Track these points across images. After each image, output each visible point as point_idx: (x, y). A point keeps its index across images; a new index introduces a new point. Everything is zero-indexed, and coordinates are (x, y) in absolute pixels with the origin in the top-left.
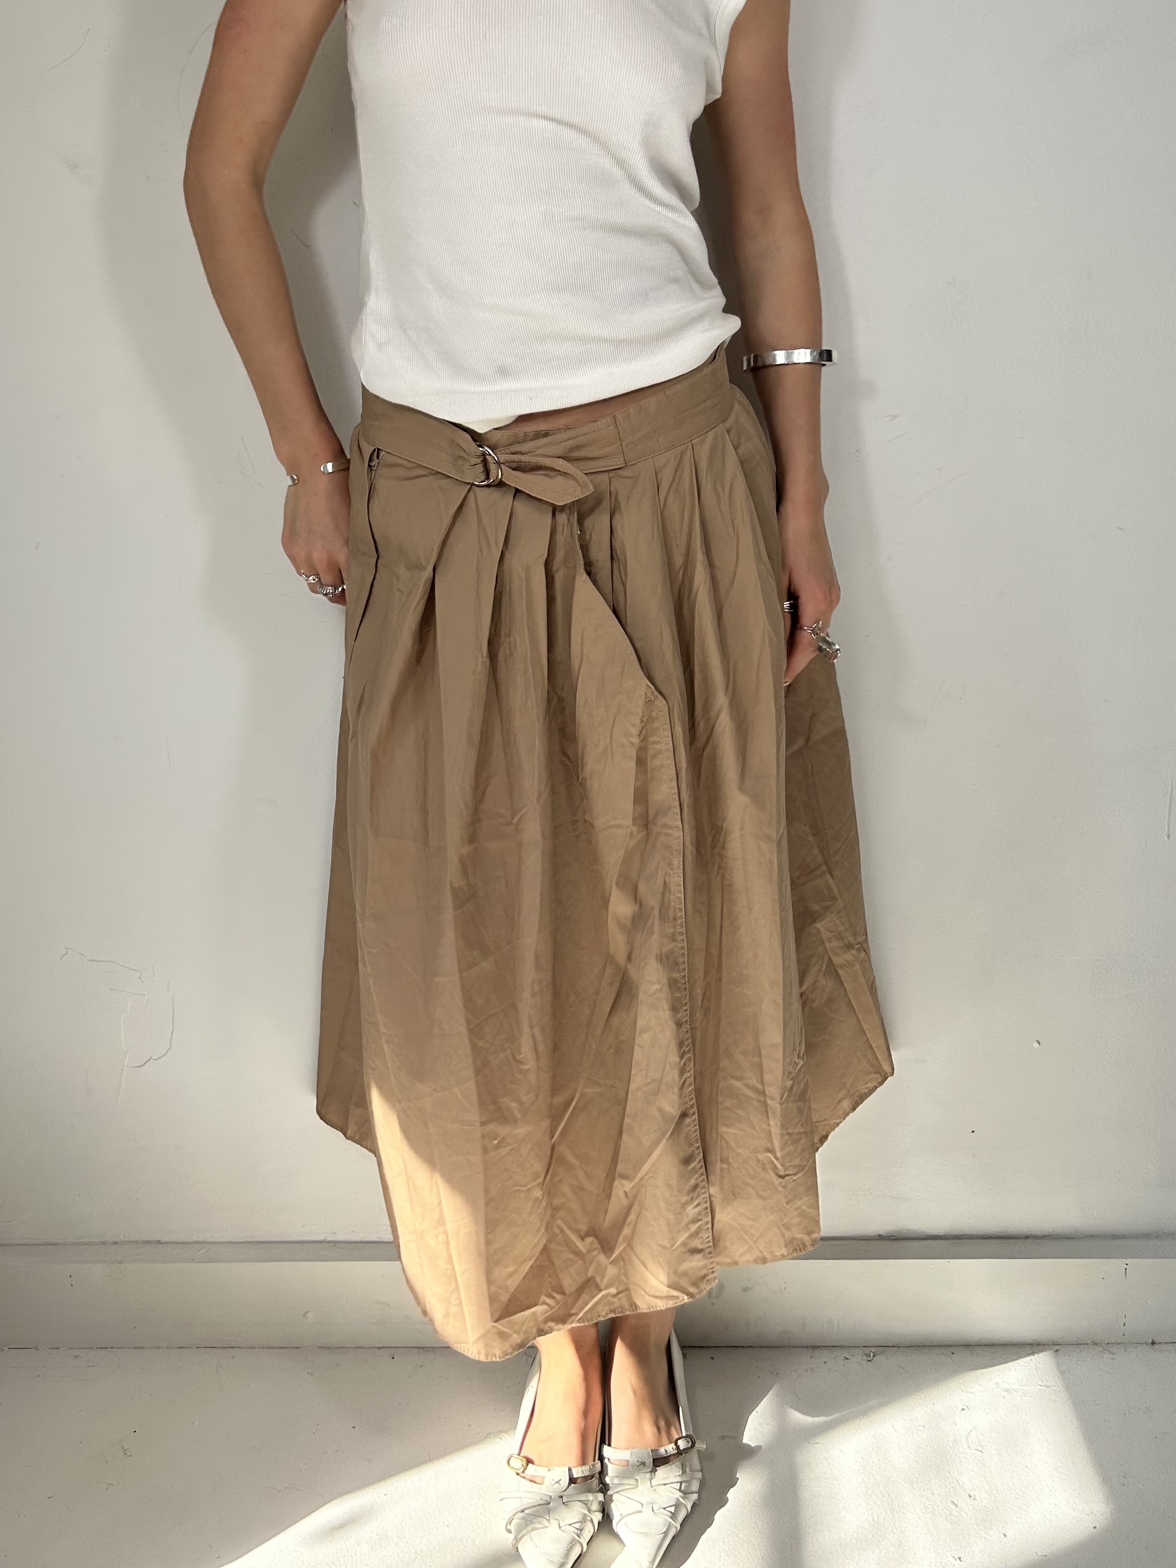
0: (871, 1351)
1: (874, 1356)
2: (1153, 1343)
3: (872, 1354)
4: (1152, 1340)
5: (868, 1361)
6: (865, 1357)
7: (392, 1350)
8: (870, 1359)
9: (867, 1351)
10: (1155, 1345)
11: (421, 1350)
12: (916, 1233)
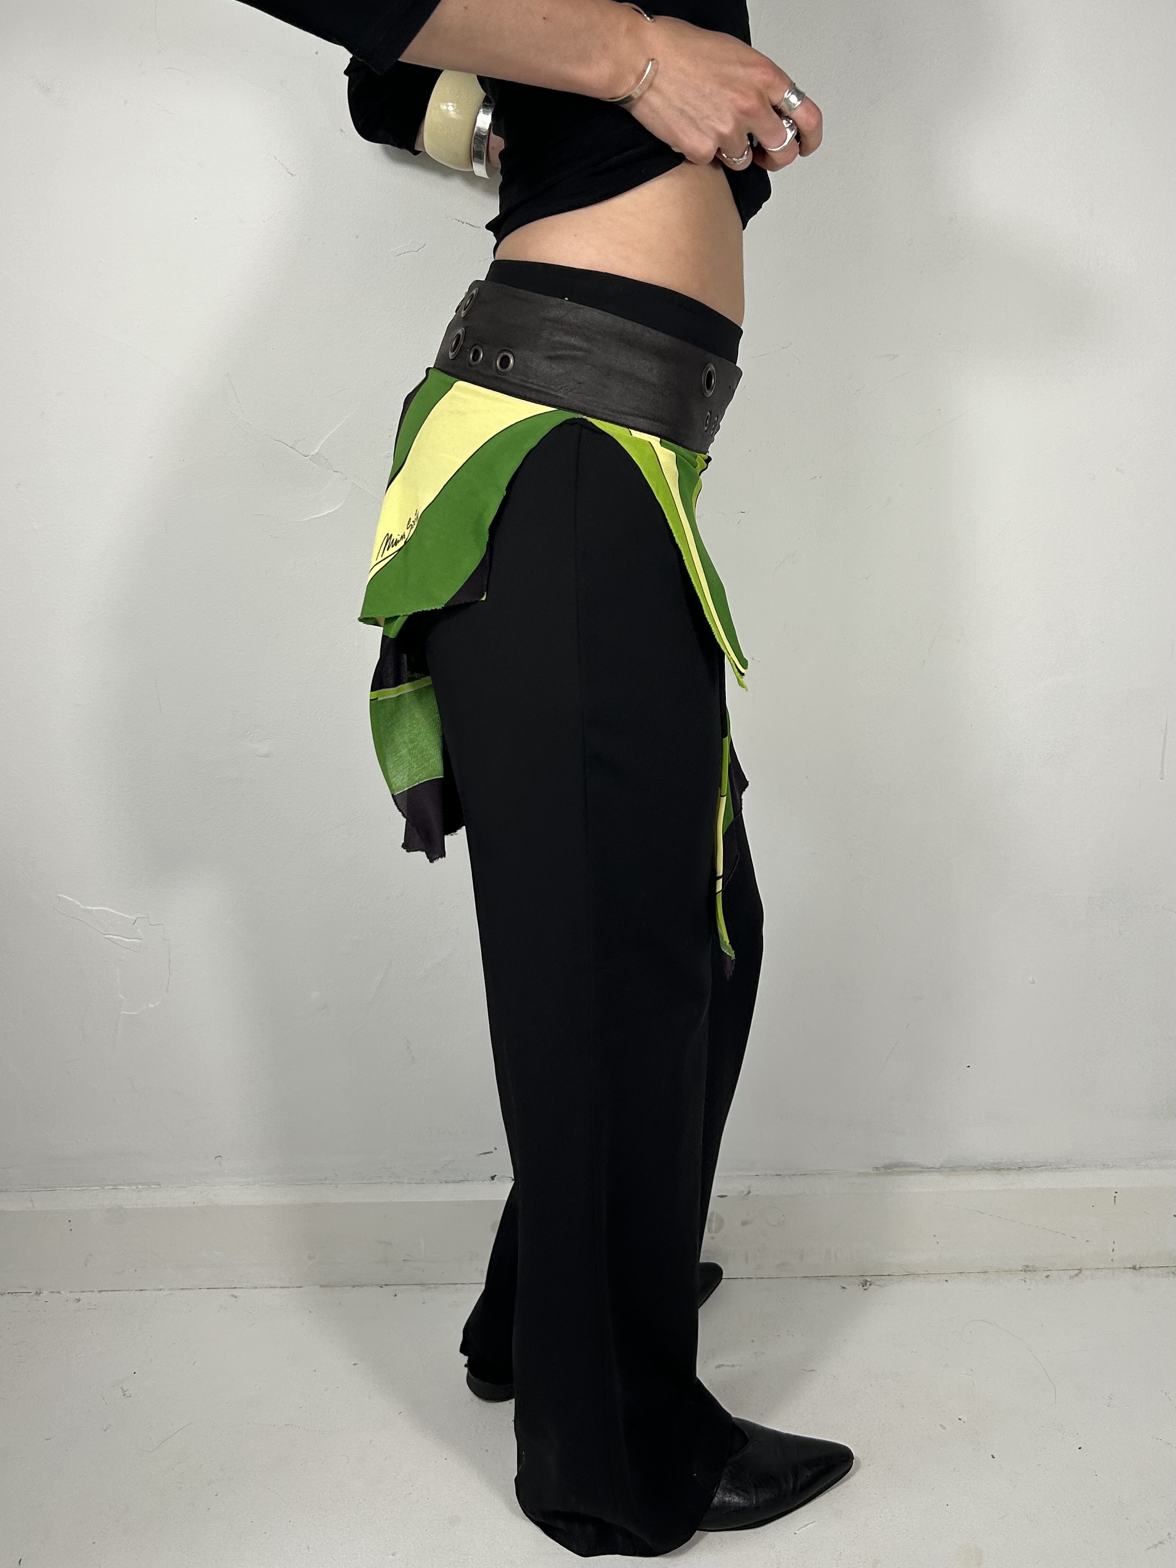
0: (867, 1281)
1: (870, 1285)
8: (865, 1288)
12: (912, 1165)
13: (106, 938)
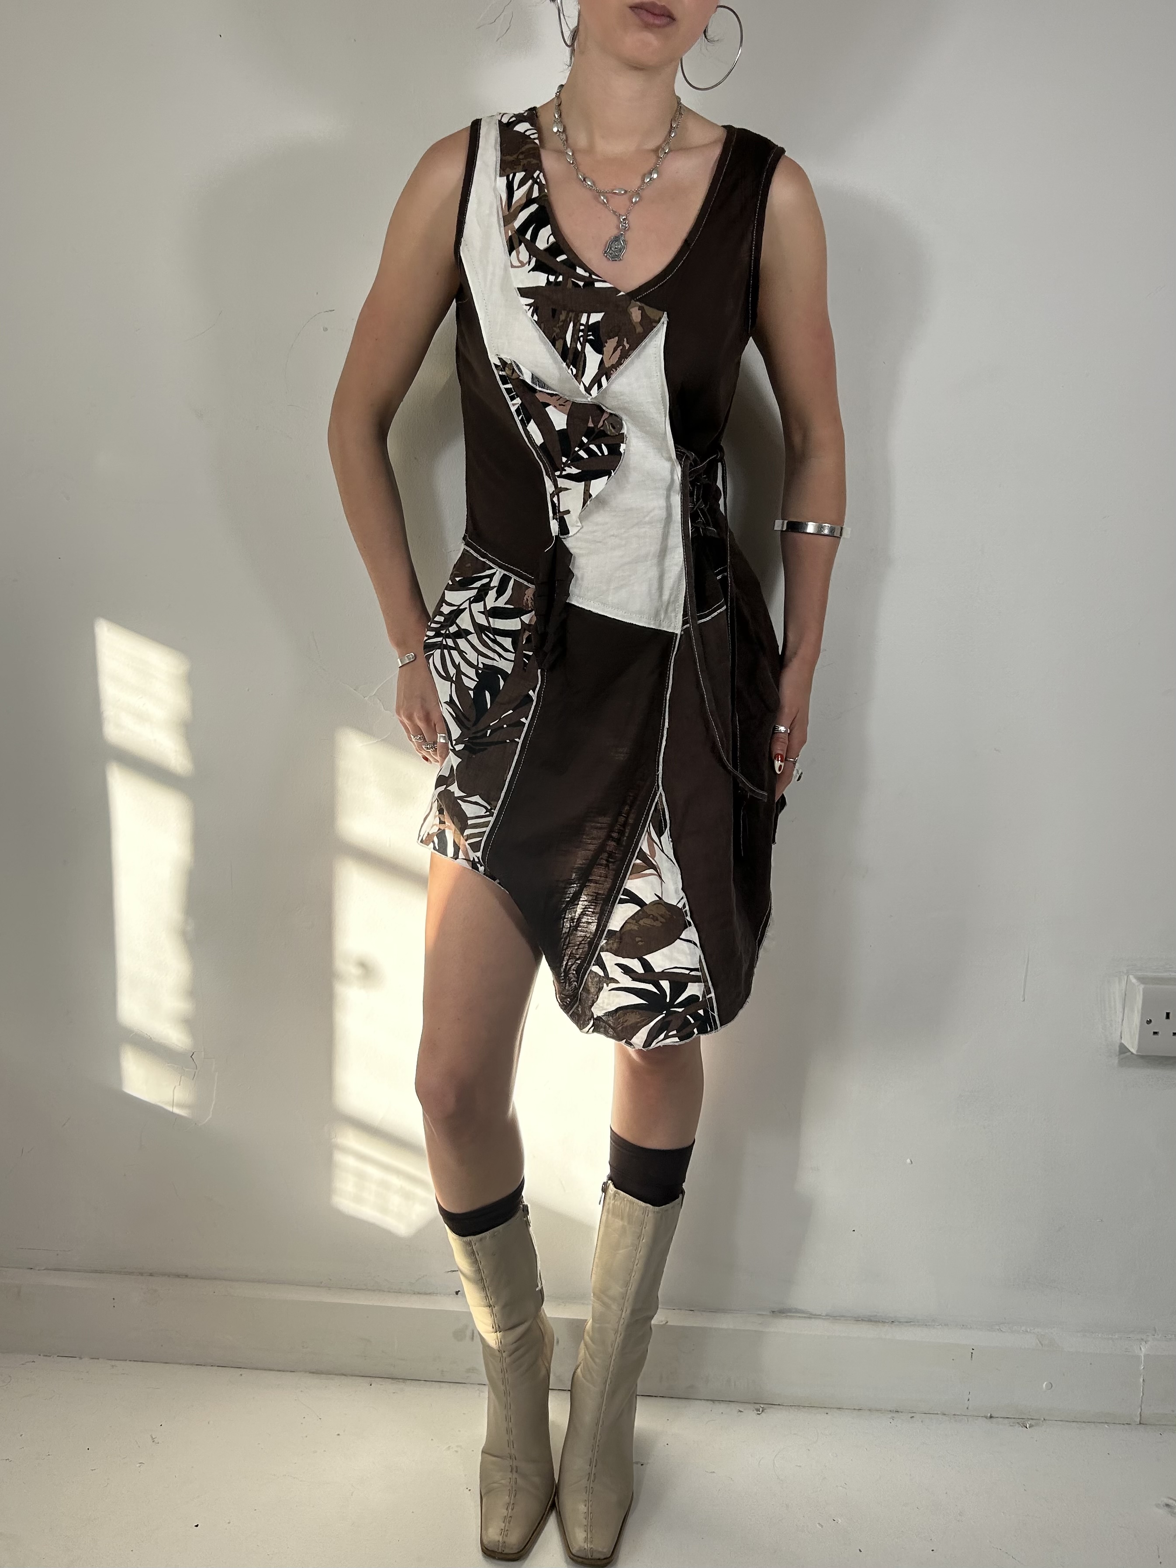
2: (991, 1417)
3: (761, 1409)
4: (991, 1415)
5: (759, 1414)
6: (755, 1412)
7: (369, 1379)
9: (757, 1406)
10: (994, 1420)
11: (393, 1382)
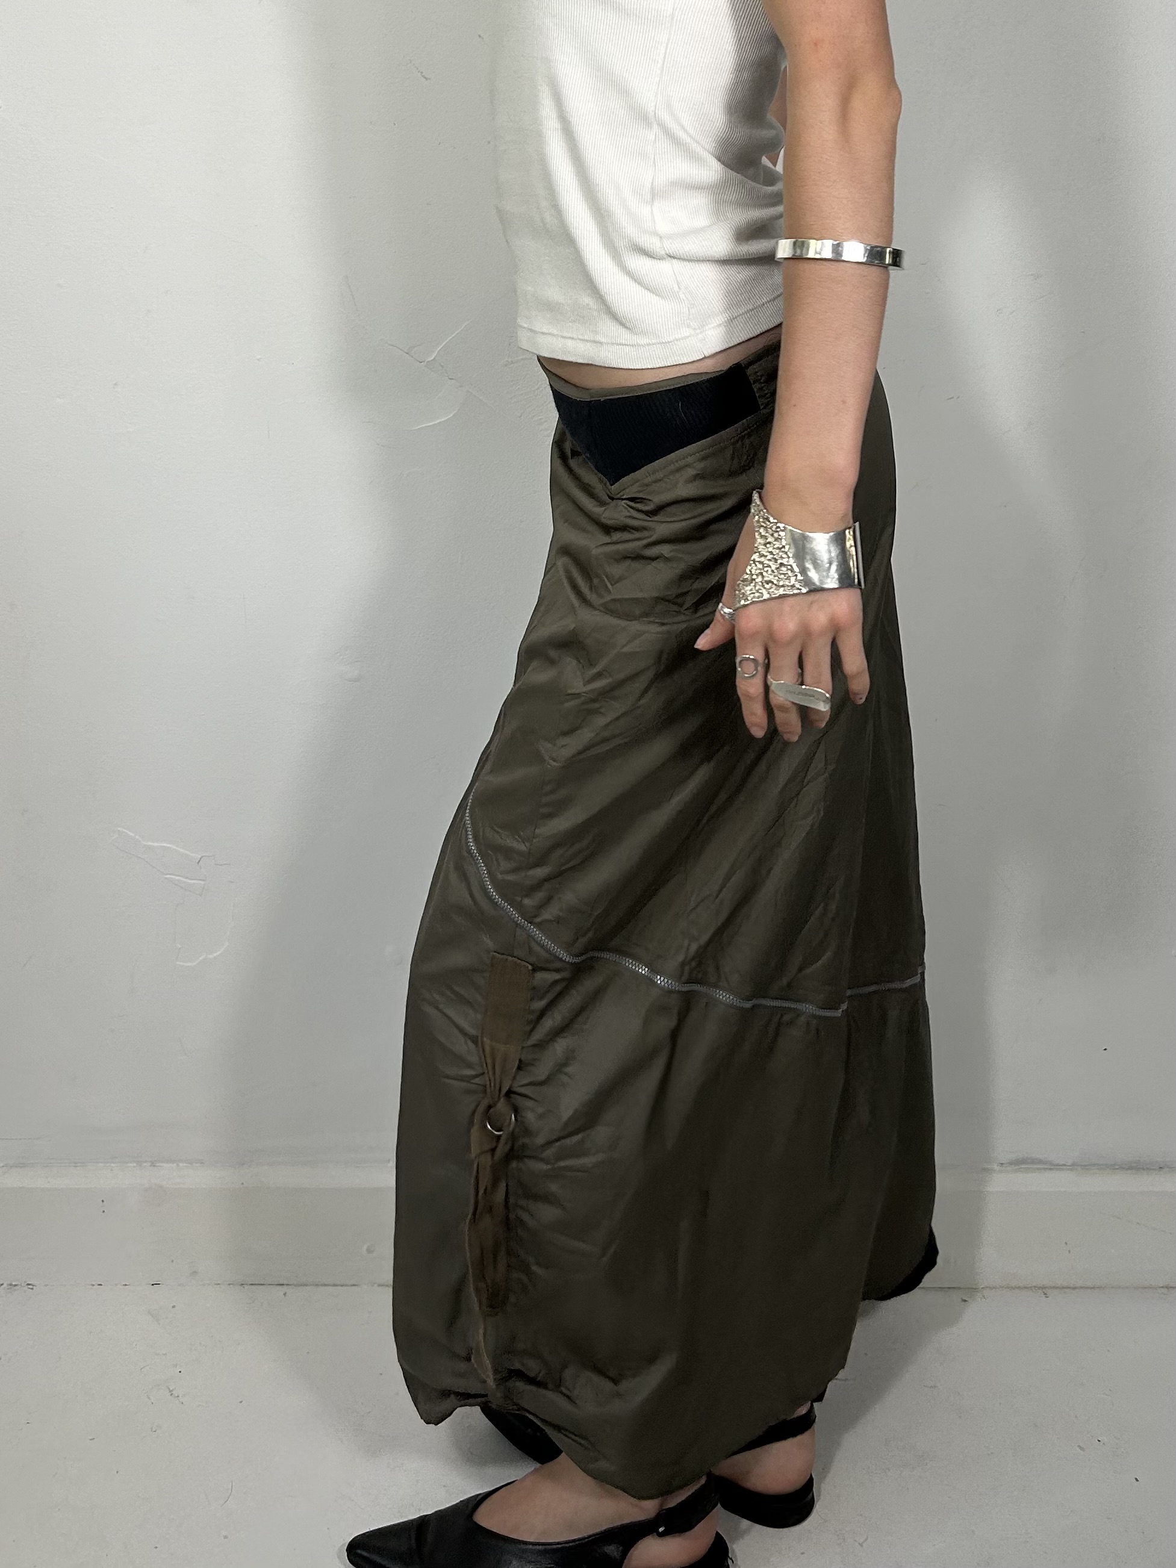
12: (1040, 1162)
13: (166, 878)
